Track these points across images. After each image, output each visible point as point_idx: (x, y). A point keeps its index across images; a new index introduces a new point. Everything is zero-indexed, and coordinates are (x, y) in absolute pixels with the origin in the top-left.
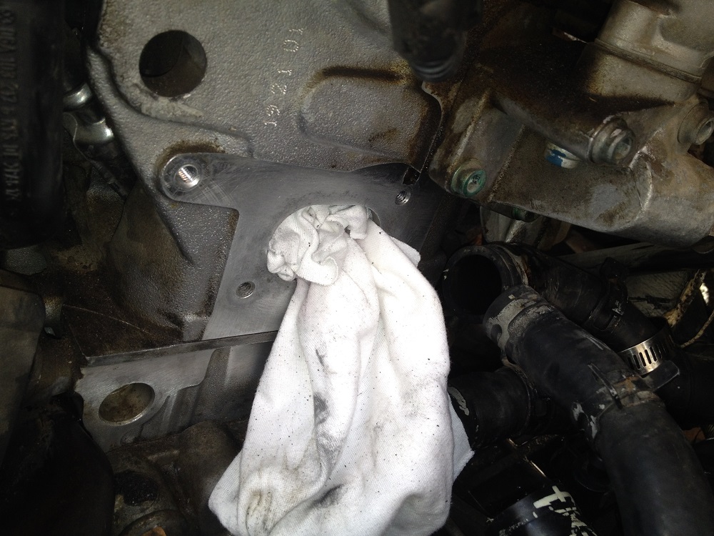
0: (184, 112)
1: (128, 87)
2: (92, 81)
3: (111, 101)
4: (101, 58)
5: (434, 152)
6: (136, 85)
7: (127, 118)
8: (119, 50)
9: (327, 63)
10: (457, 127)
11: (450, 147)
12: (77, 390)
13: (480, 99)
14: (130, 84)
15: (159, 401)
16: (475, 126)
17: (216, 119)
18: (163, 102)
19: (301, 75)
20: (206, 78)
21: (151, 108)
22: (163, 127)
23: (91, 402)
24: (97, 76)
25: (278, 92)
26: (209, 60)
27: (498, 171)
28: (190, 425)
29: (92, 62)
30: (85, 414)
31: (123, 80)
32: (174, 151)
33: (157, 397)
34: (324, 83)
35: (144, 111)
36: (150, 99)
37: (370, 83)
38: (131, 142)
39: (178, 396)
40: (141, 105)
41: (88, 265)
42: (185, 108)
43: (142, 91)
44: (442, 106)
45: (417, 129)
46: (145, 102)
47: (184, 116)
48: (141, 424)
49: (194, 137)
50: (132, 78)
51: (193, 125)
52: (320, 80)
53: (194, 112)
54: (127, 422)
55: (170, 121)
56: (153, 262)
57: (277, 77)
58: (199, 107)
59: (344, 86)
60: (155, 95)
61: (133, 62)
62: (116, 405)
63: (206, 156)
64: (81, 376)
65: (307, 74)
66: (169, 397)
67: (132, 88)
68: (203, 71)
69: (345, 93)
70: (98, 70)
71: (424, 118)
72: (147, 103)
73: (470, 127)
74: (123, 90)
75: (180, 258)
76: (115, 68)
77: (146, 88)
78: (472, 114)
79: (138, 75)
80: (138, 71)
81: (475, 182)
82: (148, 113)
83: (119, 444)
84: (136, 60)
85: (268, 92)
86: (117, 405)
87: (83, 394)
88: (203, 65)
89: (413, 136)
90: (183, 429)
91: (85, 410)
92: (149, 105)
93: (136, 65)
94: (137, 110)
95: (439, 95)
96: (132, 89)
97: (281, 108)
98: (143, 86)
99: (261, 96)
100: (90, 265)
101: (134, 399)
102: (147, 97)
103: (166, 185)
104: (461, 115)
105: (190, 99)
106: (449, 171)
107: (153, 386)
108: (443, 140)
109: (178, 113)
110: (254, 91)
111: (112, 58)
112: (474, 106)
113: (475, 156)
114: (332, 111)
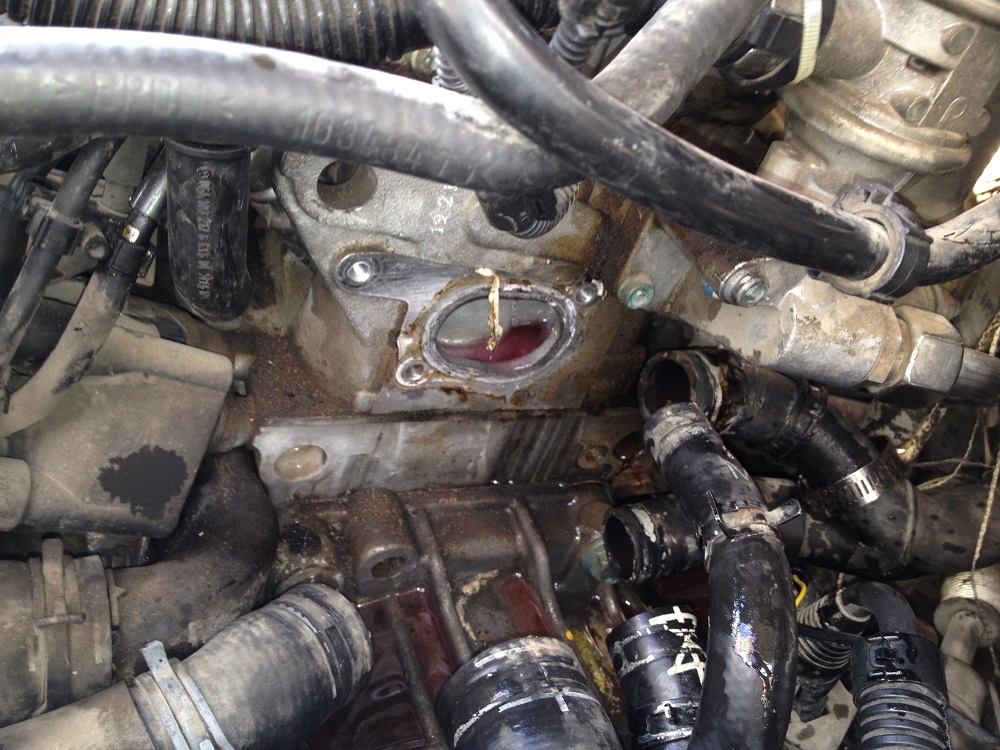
0: (356, 221)
1: (307, 202)
6: (314, 201)
8: (298, 174)
12: (255, 445)
14: (309, 199)
15: (331, 463)
17: (386, 227)
18: (339, 213)
19: (467, 191)
20: (376, 194)
21: (327, 218)
22: (339, 230)
23: (267, 457)
25: (444, 204)
26: (379, 180)
29: (279, 179)
30: (262, 466)
31: (304, 196)
32: (349, 250)
33: (329, 459)
35: (321, 220)
36: (326, 211)
38: (311, 241)
39: (349, 462)
40: (318, 215)
41: (279, 327)
42: (357, 218)
43: (319, 206)
46: (322, 213)
47: (356, 225)
48: (315, 482)
49: (368, 238)
50: (311, 194)
51: (365, 231)
53: (365, 221)
54: (301, 480)
55: (344, 229)
57: (443, 193)
58: (369, 217)
60: (331, 208)
61: (311, 183)
63: (376, 255)
64: (259, 433)
68: (373, 189)
70: (283, 184)
72: (324, 214)
74: (304, 203)
75: (353, 338)
76: (297, 186)
77: (322, 203)
79: (316, 193)
80: (316, 190)
81: (644, 295)
82: (324, 221)
83: (293, 497)
84: (314, 182)
85: (435, 205)
87: (260, 449)
88: (374, 184)
90: (354, 491)
91: (262, 463)
92: (325, 216)
93: (314, 185)
94: (315, 218)
96: (311, 203)
97: (448, 218)
98: (319, 202)
99: (428, 209)
102: (324, 210)
105: (361, 211)
107: (325, 450)
109: (351, 222)
111: (295, 180)
113: (645, 269)
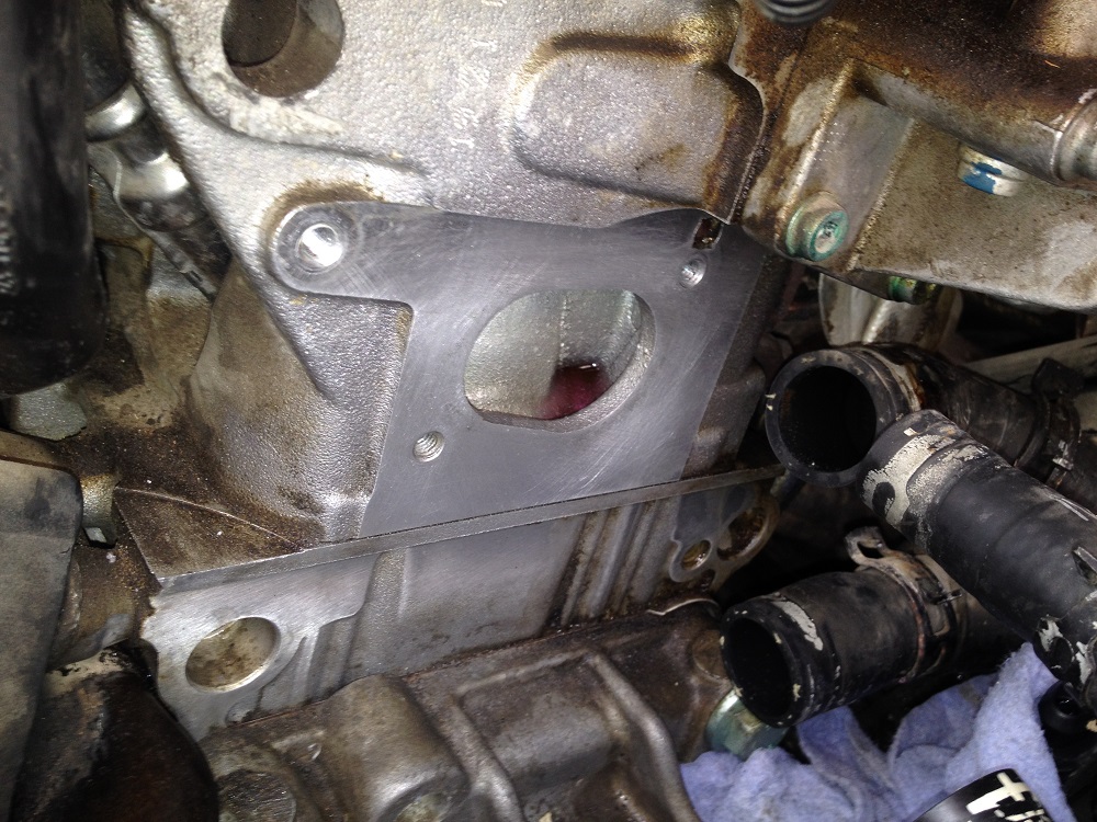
0: (307, 125)
1: (203, 81)
2: (138, 74)
3: (175, 111)
4: (153, 28)
5: (752, 183)
6: (218, 76)
7: (206, 142)
8: (182, 9)
9: (558, 28)
10: (792, 134)
11: (782, 172)
12: (146, 635)
13: (834, 80)
14: (206, 74)
15: (288, 646)
16: (827, 130)
17: (365, 138)
18: (270, 106)
19: (513, 51)
20: (345, 58)
21: (247, 119)
22: (271, 155)
23: (171, 655)
24: (146, 63)
25: (473, 82)
26: (348, 25)
27: (865, 213)
28: (342, 685)
29: (135, 37)
30: (163, 677)
31: (194, 66)
32: (293, 199)
33: (285, 639)
34: (554, 62)
35: (235, 125)
36: (245, 102)
37: (636, 60)
38: (215, 185)
39: (319, 637)
40: (228, 115)
41: (155, 417)
42: (308, 117)
43: (229, 86)
44: (764, 99)
45: (718, 144)
46: (236, 107)
47: (308, 132)
48: (260, 688)
49: (328, 173)
50: (211, 62)
51: (325, 149)
52: (549, 58)
53: (325, 124)
54: (236, 686)
55: (284, 143)
56: (267, 405)
57: (469, 56)
58: (334, 115)
59: (591, 66)
60: (254, 94)
61: (209, 31)
62: (214, 656)
63: (350, 207)
64: (151, 611)
65: (524, 49)
66: (305, 639)
67: (211, 81)
68: (336, 47)
69: (593, 81)
70: (147, 51)
71: (732, 124)
72: (239, 109)
73: (818, 133)
74: (196, 87)
75: (312, 395)
76: (178, 45)
77: (237, 82)
78: (822, 109)
79: (221, 57)
80: (220, 48)
81: (829, 235)
82: (242, 129)
83: (222, 724)
84: (216, 28)
85: (456, 84)
86: (218, 658)
87: (156, 642)
88: (338, 35)
89: (711, 158)
90: (331, 692)
91: (162, 669)
92: (243, 114)
93: (215, 37)
94: (222, 124)
95: (758, 78)
96: (211, 84)
97: (480, 114)
98: (231, 78)
99: (443, 91)
100: (159, 418)
101: (245, 646)
102: (239, 97)
103: (280, 263)
104: (801, 114)
105: (318, 100)
106: (782, 215)
107: (277, 622)
108: (766, 162)
109: (298, 127)
110: (431, 83)
111: (171, 24)
112: (825, 93)
113: (827, 187)
114: (570, 116)
